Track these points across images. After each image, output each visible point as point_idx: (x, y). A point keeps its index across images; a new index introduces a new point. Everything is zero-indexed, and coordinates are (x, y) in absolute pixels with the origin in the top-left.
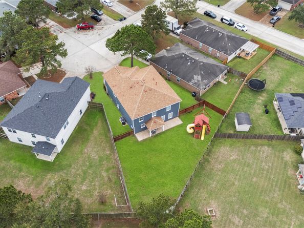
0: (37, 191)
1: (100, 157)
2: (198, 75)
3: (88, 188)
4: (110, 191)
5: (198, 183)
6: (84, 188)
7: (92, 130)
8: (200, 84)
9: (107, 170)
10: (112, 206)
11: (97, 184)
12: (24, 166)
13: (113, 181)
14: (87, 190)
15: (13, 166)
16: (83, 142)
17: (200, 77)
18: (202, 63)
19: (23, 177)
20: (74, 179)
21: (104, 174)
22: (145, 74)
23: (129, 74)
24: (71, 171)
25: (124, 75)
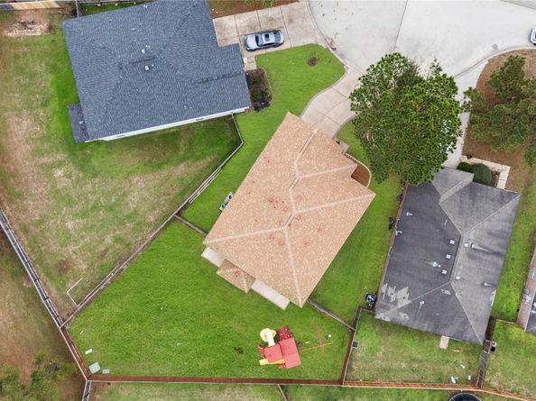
0: (27, 159)
1: (135, 211)
2: (410, 298)
3: (72, 232)
4: (85, 267)
5: (172, 389)
6: (70, 225)
7: (184, 159)
8: (388, 309)
9: (118, 240)
10: (64, 285)
11: (87, 239)
12: (54, 104)
13: (105, 261)
14: (68, 231)
15: (45, 87)
16: (150, 161)
17: (406, 302)
18: (448, 292)
19: (36, 117)
20: (76, 199)
21: (109, 240)
22: (327, 205)
23: (305, 174)
24: (86, 184)
25: (299, 166)
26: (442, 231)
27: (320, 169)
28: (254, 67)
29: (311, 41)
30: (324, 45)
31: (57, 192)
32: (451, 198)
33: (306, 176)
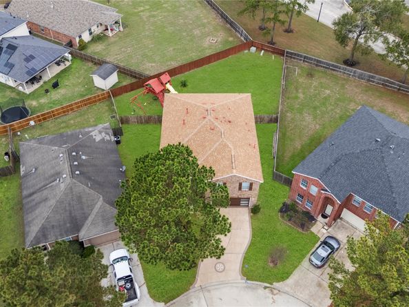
0: (383, 106)
1: (301, 113)
2: (92, 136)
3: (323, 90)
4: (300, 80)
6: (328, 92)
7: (302, 151)
9: (297, 98)
11: (312, 90)
13: (293, 87)
14: (326, 88)
17: (93, 134)
20: (337, 103)
22: (190, 136)
23: (220, 145)
24: (341, 111)
25: (228, 147)
26: (89, 179)
27: (211, 155)
28: (314, 229)
29: (290, 281)
30: (276, 285)
31: (351, 101)
32: (92, 207)
33: (218, 143)
